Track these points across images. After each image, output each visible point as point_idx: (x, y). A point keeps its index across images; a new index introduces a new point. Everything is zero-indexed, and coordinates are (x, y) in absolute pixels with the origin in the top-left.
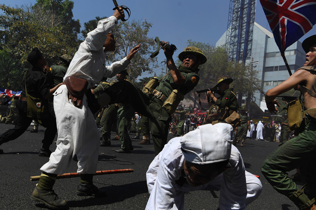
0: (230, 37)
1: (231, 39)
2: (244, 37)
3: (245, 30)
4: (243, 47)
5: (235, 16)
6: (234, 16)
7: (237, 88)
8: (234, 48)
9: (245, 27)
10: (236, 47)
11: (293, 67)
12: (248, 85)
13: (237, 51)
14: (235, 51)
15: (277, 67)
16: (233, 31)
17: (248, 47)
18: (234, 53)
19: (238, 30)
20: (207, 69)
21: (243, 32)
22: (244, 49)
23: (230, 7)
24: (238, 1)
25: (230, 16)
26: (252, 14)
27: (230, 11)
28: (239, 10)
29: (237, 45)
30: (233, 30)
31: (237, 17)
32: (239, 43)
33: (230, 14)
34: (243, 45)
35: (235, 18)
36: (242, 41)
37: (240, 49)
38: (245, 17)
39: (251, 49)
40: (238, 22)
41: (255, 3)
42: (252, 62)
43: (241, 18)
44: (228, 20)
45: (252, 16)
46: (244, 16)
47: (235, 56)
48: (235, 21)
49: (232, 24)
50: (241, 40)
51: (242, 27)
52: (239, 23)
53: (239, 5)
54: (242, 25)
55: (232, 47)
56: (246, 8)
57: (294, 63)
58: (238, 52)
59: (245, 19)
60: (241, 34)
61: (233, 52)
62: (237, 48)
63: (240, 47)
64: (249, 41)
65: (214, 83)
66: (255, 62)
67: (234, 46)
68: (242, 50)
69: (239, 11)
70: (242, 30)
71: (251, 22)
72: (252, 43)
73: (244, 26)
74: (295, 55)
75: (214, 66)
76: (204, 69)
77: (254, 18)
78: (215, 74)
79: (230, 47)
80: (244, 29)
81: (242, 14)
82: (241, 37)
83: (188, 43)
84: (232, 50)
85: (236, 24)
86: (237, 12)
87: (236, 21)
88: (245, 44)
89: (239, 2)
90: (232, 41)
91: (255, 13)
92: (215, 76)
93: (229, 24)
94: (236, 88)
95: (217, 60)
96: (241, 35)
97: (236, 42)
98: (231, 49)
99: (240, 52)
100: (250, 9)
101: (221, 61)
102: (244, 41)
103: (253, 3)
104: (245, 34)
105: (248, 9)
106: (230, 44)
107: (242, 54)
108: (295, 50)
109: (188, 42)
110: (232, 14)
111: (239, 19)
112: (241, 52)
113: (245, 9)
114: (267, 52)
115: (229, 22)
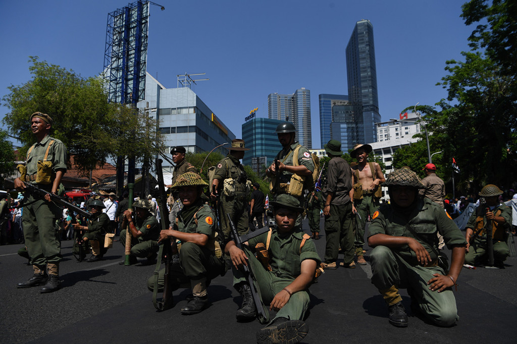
0: (109, 70)
1: (111, 73)
2: (131, 71)
3: (133, 60)
4: (131, 86)
5: (117, 38)
6: (115, 37)
7: (127, 147)
8: (118, 87)
9: (133, 56)
10: (121, 85)
11: (194, 128)
12: (144, 142)
13: (122, 92)
14: (118, 91)
15: (175, 128)
16: (114, 61)
17: (140, 86)
18: (117, 95)
19: (122, 59)
20: (70, 112)
21: (131, 63)
22: (134, 88)
23: (109, 23)
24: (120, 17)
25: (108, 37)
26: (142, 37)
27: (109, 28)
28: (123, 29)
29: (122, 83)
30: (114, 59)
31: (120, 41)
32: (125, 80)
33: (108, 34)
34: (131, 82)
35: (117, 40)
36: (130, 77)
37: (126, 89)
38: (132, 41)
39: (144, 90)
40: (122, 48)
41: (147, 22)
42: (147, 108)
43: (127, 41)
44: (106, 43)
45: (143, 40)
46: (130, 40)
47: (119, 99)
48: (116, 45)
49: (113, 50)
50: (127, 75)
51: (129, 55)
52: (124, 49)
53: (123, 22)
54: (128, 52)
55: (114, 85)
56: (134, 27)
57: (195, 125)
58: (125, 93)
59: (132, 44)
60: (127, 65)
61: (115, 92)
62: (122, 87)
63: (127, 85)
64: (140, 77)
65: (85, 138)
66: (152, 109)
67: (117, 84)
68: (129, 91)
69: (123, 32)
70: (128, 60)
71: (142, 49)
72: (145, 80)
73: (131, 54)
74: (195, 114)
75: (85, 107)
76: (65, 112)
77: (147, 43)
78: (85, 123)
79: (110, 85)
80: (131, 59)
81: (127, 36)
82: (128, 71)
83: (30, 61)
84: (114, 90)
85: (119, 50)
86: (120, 33)
87: (119, 45)
88: (134, 82)
89: (122, 18)
90: (114, 75)
91: (147, 36)
92: (87, 125)
93: (107, 48)
94: (125, 148)
95: (89, 98)
96: (128, 67)
97: (120, 78)
98: (111, 88)
99: (127, 94)
100: (141, 31)
101: (96, 100)
102: (132, 77)
103: (144, 21)
104: (134, 66)
105: (137, 30)
106: (111, 81)
107: (131, 95)
108: (194, 107)
109: (30, 59)
110: (111, 36)
111: (124, 43)
112: (129, 93)
113: (132, 30)
114: (160, 108)
115: (108, 45)
